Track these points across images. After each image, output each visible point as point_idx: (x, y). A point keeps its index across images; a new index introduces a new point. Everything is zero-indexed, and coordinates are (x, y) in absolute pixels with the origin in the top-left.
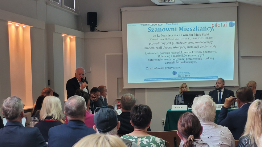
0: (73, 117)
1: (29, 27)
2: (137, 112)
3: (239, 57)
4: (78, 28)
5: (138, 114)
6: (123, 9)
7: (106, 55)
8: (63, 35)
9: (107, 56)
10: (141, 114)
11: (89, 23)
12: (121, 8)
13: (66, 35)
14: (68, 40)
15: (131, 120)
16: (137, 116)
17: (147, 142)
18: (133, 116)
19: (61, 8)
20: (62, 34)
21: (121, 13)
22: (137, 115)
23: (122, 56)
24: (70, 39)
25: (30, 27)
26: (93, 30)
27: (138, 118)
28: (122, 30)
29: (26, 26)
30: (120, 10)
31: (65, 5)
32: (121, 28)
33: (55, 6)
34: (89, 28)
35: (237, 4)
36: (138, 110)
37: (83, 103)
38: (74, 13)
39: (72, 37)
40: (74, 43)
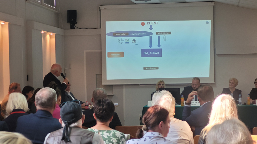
0: (43, 107)
1: (7, 23)
2: (100, 105)
3: (215, 55)
4: (58, 25)
5: (101, 107)
6: (102, 8)
7: (85, 51)
8: (43, 32)
9: (87, 53)
10: (104, 107)
11: (69, 21)
12: (100, 6)
13: (45, 32)
14: (48, 36)
15: (94, 114)
16: (100, 110)
17: (107, 136)
18: (96, 109)
19: (41, 5)
20: (41, 31)
21: (100, 11)
22: (99, 108)
23: (101, 53)
24: (50, 36)
25: (9, 24)
26: (73, 27)
27: (101, 111)
28: (101, 28)
29: (4, 23)
30: (100, 8)
31: (45, 2)
32: (100, 26)
33: (35, 3)
34: (69, 25)
35: (213, 4)
36: (101, 103)
37: (54, 95)
38: (54, 11)
39: (52, 34)
40: (54, 40)
